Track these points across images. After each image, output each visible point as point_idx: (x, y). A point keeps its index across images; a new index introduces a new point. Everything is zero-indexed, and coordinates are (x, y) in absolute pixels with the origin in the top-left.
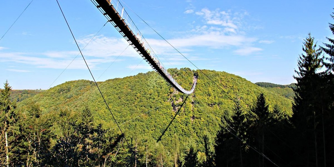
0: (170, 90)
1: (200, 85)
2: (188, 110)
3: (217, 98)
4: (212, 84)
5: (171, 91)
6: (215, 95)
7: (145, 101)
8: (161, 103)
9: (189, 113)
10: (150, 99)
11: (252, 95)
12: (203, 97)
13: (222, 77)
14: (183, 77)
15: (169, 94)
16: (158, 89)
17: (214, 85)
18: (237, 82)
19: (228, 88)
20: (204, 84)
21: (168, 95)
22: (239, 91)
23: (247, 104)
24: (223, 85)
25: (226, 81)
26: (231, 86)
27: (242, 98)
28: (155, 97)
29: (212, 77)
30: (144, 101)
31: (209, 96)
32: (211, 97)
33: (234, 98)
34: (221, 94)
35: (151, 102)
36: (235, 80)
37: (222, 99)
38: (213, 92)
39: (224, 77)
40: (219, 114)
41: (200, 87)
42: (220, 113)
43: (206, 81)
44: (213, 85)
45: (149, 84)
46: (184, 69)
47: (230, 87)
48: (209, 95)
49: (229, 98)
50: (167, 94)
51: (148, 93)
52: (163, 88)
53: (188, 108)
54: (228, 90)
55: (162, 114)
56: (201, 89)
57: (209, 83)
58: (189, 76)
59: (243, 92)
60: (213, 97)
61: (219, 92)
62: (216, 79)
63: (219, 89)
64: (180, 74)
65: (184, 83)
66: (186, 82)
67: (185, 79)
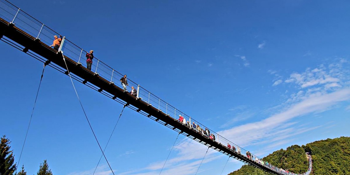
1: (318, 161)
4: (332, 157)
13: (342, 144)
14: (293, 158)
17: (336, 156)
20: (322, 158)
29: (329, 147)
38: (338, 165)
39: (345, 144)
41: (318, 164)
43: (324, 155)
56: (321, 166)
57: (328, 156)
58: (300, 155)
61: (347, 165)
62: (335, 148)
63: (345, 160)
64: (289, 155)
65: (297, 164)
66: (299, 163)
67: (297, 159)
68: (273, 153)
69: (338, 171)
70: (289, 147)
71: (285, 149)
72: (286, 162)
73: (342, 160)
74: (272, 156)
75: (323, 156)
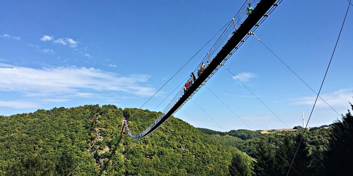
0: (90, 134)
1: (133, 128)
2: (119, 163)
3: (156, 146)
5: (93, 137)
6: (153, 142)
9: (120, 167)
11: (199, 143)
14: (108, 117)
15: (89, 140)
16: (71, 133)
18: (179, 126)
19: (169, 133)
20: (138, 127)
21: (88, 142)
22: (182, 137)
23: (194, 155)
24: (162, 129)
25: (166, 125)
26: (172, 130)
27: (188, 146)
29: (148, 118)
30: (50, 151)
31: (145, 144)
32: (148, 145)
33: (177, 146)
34: (160, 141)
36: (176, 124)
37: (161, 148)
38: (150, 138)
40: (160, 168)
42: (162, 166)
43: (140, 123)
46: (108, 106)
47: (171, 132)
49: (171, 146)
50: (85, 141)
51: (57, 140)
52: (80, 132)
54: (168, 136)
55: (80, 170)
57: (144, 126)
58: (117, 117)
59: (187, 139)
60: (151, 146)
61: (158, 139)
62: (152, 121)
63: (158, 134)
64: (105, 114)
65: (111, 125)
66: (114, 125)
67: (112, 120)
69: (148, 143)
70: (106, 105)
71: (101, 106)
72: (99, 120)
73: (155, 133)
74: (82, 109)
75: (139, 125)
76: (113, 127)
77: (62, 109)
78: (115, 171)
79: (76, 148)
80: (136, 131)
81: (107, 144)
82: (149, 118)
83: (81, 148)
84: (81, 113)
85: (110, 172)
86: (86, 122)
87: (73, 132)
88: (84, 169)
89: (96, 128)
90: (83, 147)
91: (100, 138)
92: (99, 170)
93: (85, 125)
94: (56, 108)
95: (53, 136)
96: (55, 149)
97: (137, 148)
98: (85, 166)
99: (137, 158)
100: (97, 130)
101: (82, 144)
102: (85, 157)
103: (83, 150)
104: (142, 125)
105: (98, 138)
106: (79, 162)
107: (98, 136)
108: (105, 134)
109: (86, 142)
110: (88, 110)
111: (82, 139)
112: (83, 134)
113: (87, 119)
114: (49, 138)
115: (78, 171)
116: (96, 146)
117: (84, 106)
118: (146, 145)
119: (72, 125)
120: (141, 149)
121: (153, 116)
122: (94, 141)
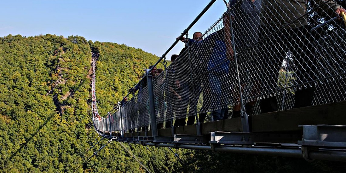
0: (50, 75)
1: (102, 71)
2: (82, 113)
4: (120, 71)
5: (54, 79)
6: (124, 89)
7: (5, 92)
8: (35, 97)
9: (82, 117)
10: (15, 88)
12: (106, 92)
13: (136, 60)
14: (73, 56)
15: (49, 82)
16: (29, 72)
17: (124, 72)
20: (108, 69)
21: (48, 85)
24: (137, 74)
25: (142, 68)
28: (24, 86)
29: (121, 58)
30: (3, 92)
31: (114, 91)
32: (117, 93)
35: (16, 94)
38: (121, 84)
39: (139, 61)
41: (101, 74)
43: (112, 65)
44: (122, 73)
45: (12, 61)
46: (75, 37)
48: (115, 89)
50: (45, 82)
51: (11, 78)
52: (39, 71)
53: (82, 109)
55: (38, 117)
56: (103, 79)
57: (116, 68)
58: (84, 55)
60: (121, 94)
62: (127, 62)
63: (131, 79)
64: (69, 50)
65: (76, 66)
66: (79, 65)
67: (78, 60)
68: (47, 35)
69: (118, 90)
70: (73, 36)
72: (62, 58)
73: (128, 78)
74: (43, 40)
76: (78, 69)
77: (18, 38)
78: (77, 121)
79: (34, 91)
80: (105, 74)
81: (70, 89)
82: (123, 58)
83: (40, 91)
84: (42, 46)
85: (71, 122)
86: (46, 58)
87: (31, 71)
88: (42, 116)
89: (58, 68)
90: (42, 90)
91: (62, 81)
92: (59, 118)
93: (46, 62)
94: (10, 35)
95: (8, 74)
96: (9, 89)
97: (105, 96)
98: (44, 113)
99: (103, 108)
100: (59, 70)
101: (41, 86)
102: (44, 102)
103: (42, 93)
104: (113, 68)
105: (60, 80)
106: (37, 107)
107: (60, 78)
108: (69, 77)
109: (45, 84)
110: (49, 43)
111: (41, 79)
112: (42, 74)
113: (48, 54)
114: (2, 75)
115: (36, 118)
116: (57, 91)
117: (45, 35)
118: (116, 92)
119: (29, 61)
120: (108, 97)
121: (128, 56)
122: (55, 84)
